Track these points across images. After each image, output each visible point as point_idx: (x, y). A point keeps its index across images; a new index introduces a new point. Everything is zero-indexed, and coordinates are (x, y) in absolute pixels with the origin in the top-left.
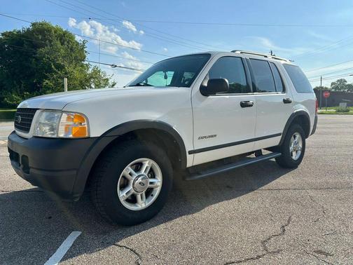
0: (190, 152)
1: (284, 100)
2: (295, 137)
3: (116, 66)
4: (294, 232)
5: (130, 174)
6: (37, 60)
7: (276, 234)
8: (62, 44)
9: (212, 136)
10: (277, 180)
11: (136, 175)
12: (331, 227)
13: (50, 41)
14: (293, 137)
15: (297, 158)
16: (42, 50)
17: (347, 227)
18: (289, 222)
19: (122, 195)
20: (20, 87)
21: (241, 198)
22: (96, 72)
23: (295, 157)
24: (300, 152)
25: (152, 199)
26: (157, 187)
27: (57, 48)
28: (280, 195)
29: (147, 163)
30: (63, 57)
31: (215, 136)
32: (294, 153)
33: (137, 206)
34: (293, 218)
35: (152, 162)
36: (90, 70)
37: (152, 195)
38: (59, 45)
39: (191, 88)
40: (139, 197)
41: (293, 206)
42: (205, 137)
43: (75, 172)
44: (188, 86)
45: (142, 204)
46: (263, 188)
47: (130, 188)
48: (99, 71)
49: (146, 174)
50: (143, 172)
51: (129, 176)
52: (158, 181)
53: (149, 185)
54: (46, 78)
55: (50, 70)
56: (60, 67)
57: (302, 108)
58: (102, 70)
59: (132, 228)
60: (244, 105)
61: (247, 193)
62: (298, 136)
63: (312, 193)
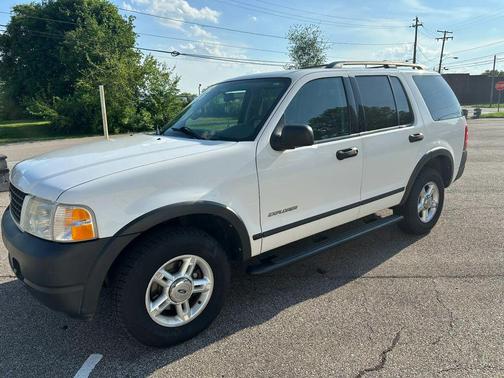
0: (256, 237)
1: (410, 137)
2: (427, 188)
3: (178, 54)
4: (398, 363)
5: (165, 279)
6: (66, 48)
7: (372, 367)
8: (100, 22)
9: (290, 209)
10: (394, 258)
11: (174, 278)
12: (456, 355)
13: (83, 20)
14: (424, 190)
15: (429, 219)
16: (72, 34)
17: (480, 356)
18: (394, 344)
19: (153, 309)
20: (46, 91)
21: (333, 294)
22: (151, 63)
23: (426, 218)
24: (434, 210)
25: (199, 308)
26: (206, 291)
27: (93, 30)
28: (391, 290)
29: (189, 261)
30: (102, 44)
31: (296, 208)
32: (425, 213)
33: (177, 320)
34: (404, 336)
35: (197, 258)
36: (142, 61)
37: (200, 303)
38: (95, 26)
39: (255, 142)
40: (179, 308)
41: (408, 310)
42: (280, 212)
43: (81, 288)
44: (252, 138)
45: (185, 317)
46: (370, 273)
47: (165, 297)
48: (155, 63)
49: (188, 276)
50: (183, 273)
51: (163, 283)
52: (208, 283)
53: (194, 290)
54: (80, 76)
55: (85, 65)
56: (98, 60)
57: (440, 145)
58: (159, 61)
59: (171, 350)
60: (343, 155)
61: (344, 283)
62: (432, 187)
63: (441, 285)
